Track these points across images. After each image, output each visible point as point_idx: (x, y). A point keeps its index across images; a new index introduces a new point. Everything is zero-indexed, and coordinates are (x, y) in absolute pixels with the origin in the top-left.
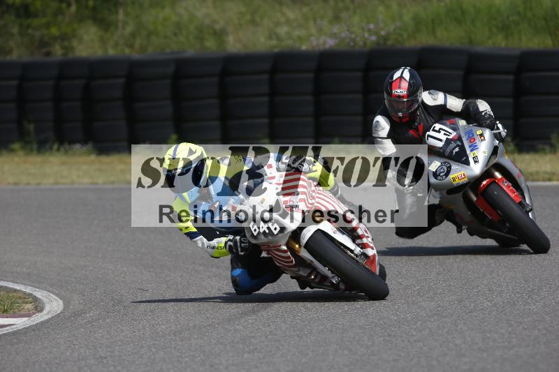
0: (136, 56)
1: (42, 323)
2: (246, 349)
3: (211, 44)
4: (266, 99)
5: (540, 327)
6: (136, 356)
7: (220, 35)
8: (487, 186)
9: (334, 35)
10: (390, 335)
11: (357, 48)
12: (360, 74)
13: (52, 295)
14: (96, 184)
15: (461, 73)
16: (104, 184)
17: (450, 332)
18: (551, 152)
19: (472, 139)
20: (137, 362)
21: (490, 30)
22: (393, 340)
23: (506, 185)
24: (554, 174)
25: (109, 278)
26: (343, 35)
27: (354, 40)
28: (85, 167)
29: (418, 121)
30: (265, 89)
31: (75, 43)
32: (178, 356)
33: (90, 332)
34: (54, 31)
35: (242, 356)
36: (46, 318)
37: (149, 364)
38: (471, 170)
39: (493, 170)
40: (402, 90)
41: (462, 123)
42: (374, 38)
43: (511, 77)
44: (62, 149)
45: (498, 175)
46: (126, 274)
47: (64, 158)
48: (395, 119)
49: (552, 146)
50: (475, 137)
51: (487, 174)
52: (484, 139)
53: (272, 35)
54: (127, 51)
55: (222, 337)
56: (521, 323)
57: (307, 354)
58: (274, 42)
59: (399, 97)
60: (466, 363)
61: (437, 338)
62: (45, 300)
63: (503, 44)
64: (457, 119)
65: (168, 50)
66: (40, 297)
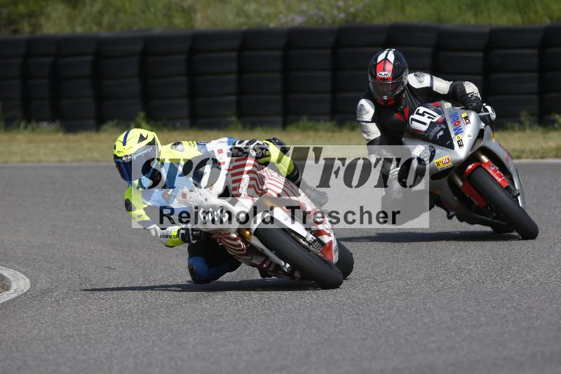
0: (104, 33)
1: (9, 302)
2: (214, 328)
3: (179, 21)
4: (234, 77)
5: (509, 306)
6: (102, 334)
7: (188, 12)
8: (473, 170)
9: (302, 13)
10: (358, 314)
11: (326, 26)
12: (328, 52)
13: (19, 273)
14: (64, 162)
15: (430, 50)
16: (72, 161)
17: (418, 311)
18: (520, 130)
19: (456, 122)
20: (104, 341)
21: (460, 8)
22: (361, 318)
23: (492, 169)
24: (523, 151)
25: (76, 256)
26: (312, 12)
27: (322, 18)
28: (52, 145)
29: (403, 103)
30: (233, 66)
31: (42, 20)
32: (145, 335)
33: (58, 310)
34: (22, 8)
35: (210, 335)
36: (13, 296)
37: (116, 343)
38: (456, 154)
39: (479, 154)
40: (386, 73)
41: (448, 105)
42: (342, 15)
43: (480, 55)
44: (30, 127)
45: (485, 159)
46: (93, 252)
47: (31, 136)
48: (379, 102)
49: (521, 123)
50: (460, 119)
51: (472, 157)
52: (469, 122)
53: (240, 12)
54: (95, 29)
55: (189, 315)
56: (489, 302)
57: (275, 333)
58: (242, 20)
59: (384, 79)
60: (434, 342)
61: (405, 316)
62: (11, 278)
63: (473, 22)
64: (442, 102)
65: (135, 28)
66: (7, 276)
